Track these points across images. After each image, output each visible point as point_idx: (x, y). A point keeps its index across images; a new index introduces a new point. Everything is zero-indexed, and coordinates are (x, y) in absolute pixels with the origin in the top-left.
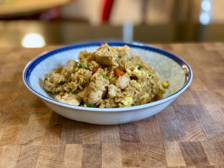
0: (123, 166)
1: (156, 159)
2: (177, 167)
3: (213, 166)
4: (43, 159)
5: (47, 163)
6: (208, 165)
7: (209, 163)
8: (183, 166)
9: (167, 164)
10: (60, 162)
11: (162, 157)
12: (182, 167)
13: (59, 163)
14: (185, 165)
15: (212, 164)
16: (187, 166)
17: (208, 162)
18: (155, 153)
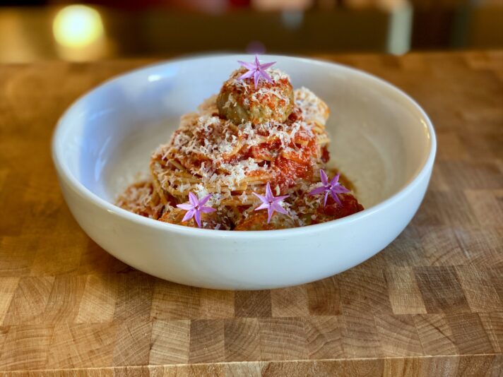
0: (311, 313)
1: (372, 300)
2: (409, 315)
3: (477, 314)
4: (163, 299)
5: (170, 307)
6: (468, 311)
7: (469, 309)
8: (420, 313)
9: (392, 309)
10: (194, 306)
11: (382, 297)
12: (419, 315)
13: (193, 308)
14: (426, 313)
15: (474, 310)
16: (428, 313)
17: (468, 306)
18: (369, 289)
